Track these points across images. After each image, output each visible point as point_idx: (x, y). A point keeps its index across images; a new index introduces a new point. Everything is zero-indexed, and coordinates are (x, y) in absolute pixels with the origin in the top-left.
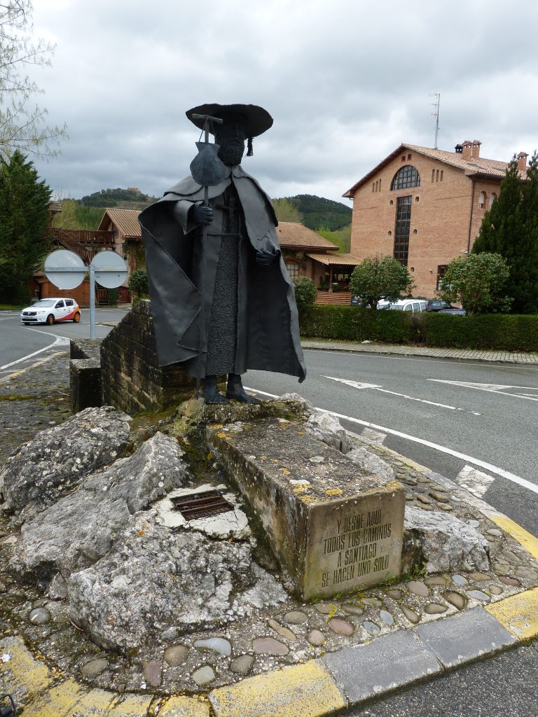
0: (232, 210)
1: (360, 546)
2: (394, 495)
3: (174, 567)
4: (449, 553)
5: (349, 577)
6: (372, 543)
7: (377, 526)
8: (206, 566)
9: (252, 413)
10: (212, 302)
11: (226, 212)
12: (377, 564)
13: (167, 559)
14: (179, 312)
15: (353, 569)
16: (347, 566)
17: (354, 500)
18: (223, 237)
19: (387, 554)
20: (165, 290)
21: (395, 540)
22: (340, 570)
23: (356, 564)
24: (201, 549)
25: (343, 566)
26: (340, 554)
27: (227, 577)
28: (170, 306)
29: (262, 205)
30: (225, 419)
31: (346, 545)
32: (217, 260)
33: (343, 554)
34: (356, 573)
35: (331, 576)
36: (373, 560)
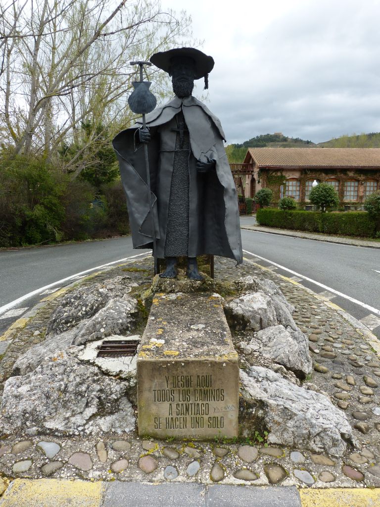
0: (181, 131)
1: (191, 402)
2: (224, 365)
3: (63, 387)
4: (292, 429)
5: (182, 426)
6: (205, 403)
7: (208, 389)
8: (85, 392)
9: (193, 288)
10: (168, 201)
11: (178, 133)
12: (211, 422)
13: (62, 380)
14: (141, 209)
15: (185, 420)
16: (179, 417)
17: (181, 362)
18: (176, 152)
19: (222, 416)
20: (132, 193)
21: (230, 405)
22: (172, 418)
23: (188, 417)
24: (90, 379)
25: (174, 416)
26: (171, 404)
27: (95, 403)
28: (136, 204)
29: (208, 125)
30: (169, 289)
31: (177, 399)
32: (172, 170)
33: (174, 406)
34: (189, 424)
35: (163, 421)
36: (206, 417)
